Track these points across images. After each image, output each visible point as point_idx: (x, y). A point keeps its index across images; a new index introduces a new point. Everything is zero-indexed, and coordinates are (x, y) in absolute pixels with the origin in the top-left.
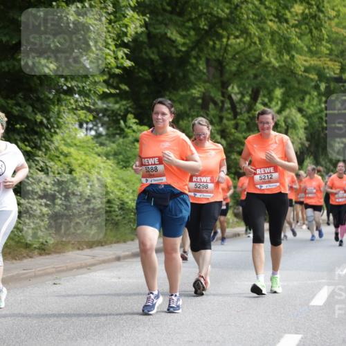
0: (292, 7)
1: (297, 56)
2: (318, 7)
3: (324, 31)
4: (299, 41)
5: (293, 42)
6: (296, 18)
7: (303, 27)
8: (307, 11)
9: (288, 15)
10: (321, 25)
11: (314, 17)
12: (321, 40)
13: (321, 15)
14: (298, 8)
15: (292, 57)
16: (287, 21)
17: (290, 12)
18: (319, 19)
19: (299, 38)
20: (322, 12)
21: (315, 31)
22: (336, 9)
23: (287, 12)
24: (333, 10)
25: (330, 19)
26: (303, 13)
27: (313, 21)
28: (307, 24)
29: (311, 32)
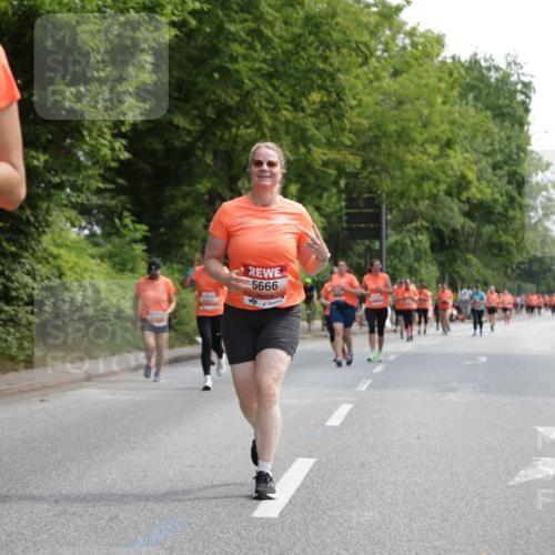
0: (309, 94)
1: (314, 149)
2: (338, 95)
3: (345, 121)
4: (317, 132)
5: (309, 133)
6: (314, 107)
7: (322, 116)
8: (325, 99)
9: (305, 103)
10: (343, 115)
11: (333, 105)
12: (343, 130)
13: (342, 104)
14: (316, 96)
15: (309, 151)
16: (303, 110)
17: (307, 100)
18: (340, 107)
19: (317, 129)
20: (343, 100)
21: (335, 121)
22: (358, 97)
23: (303, 100)
24: (355, 98)
25: (351, 108)
26: (321, 102)
27: (333, 110)
28: (326, 113)
29: (330, 122)
